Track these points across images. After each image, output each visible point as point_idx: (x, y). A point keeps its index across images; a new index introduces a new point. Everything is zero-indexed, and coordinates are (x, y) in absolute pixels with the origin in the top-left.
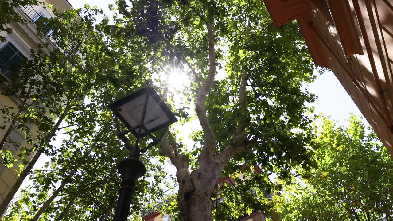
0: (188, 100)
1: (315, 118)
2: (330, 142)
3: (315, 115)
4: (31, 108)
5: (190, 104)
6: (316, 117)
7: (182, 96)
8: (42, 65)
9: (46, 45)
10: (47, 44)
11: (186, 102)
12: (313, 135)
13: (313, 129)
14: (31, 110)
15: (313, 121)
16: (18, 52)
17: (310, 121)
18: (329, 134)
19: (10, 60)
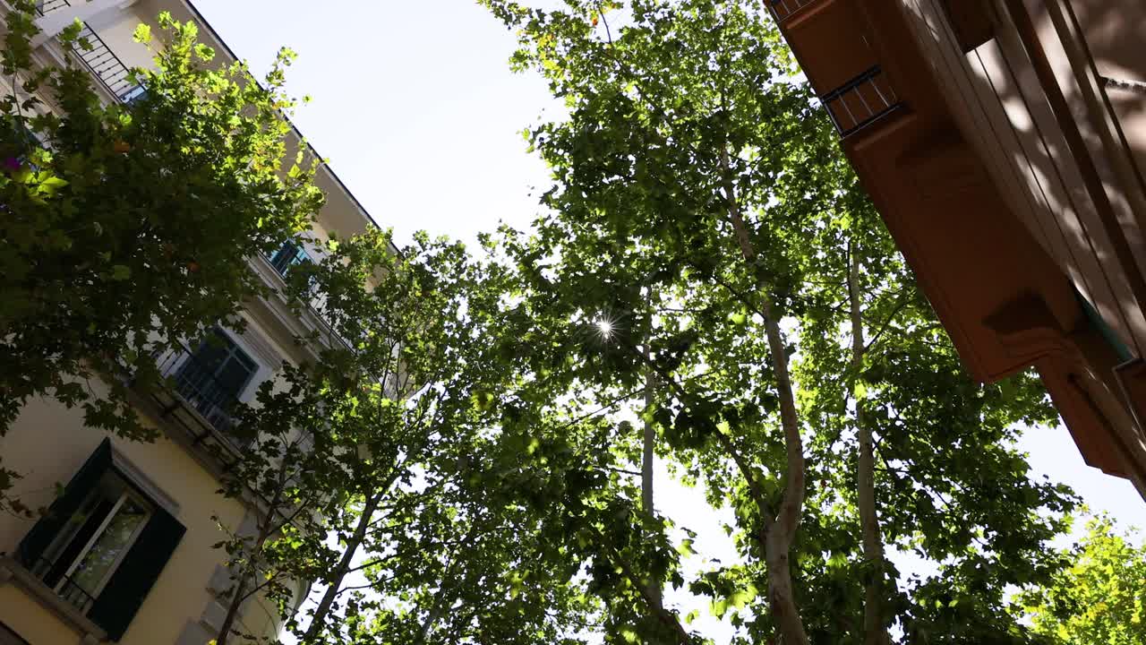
0: (690, 473)
1: (1075, 553)
2: (1122, 602)
3: (1076, 545)
4: (288, 528)
5: (695, 483)
6: (1077, 550)
7: (674, 464)
8: (310, 400)
9: (314, 336)
10: (316, 334)
11: (684, 481)
12: (1073, 602)
13: (1072, 585)
14: (289, 531)
15: (1072, 562)
16: (235, 349)
17: (1062, 561)
18: (1116, 577)
19: (216, 375)
